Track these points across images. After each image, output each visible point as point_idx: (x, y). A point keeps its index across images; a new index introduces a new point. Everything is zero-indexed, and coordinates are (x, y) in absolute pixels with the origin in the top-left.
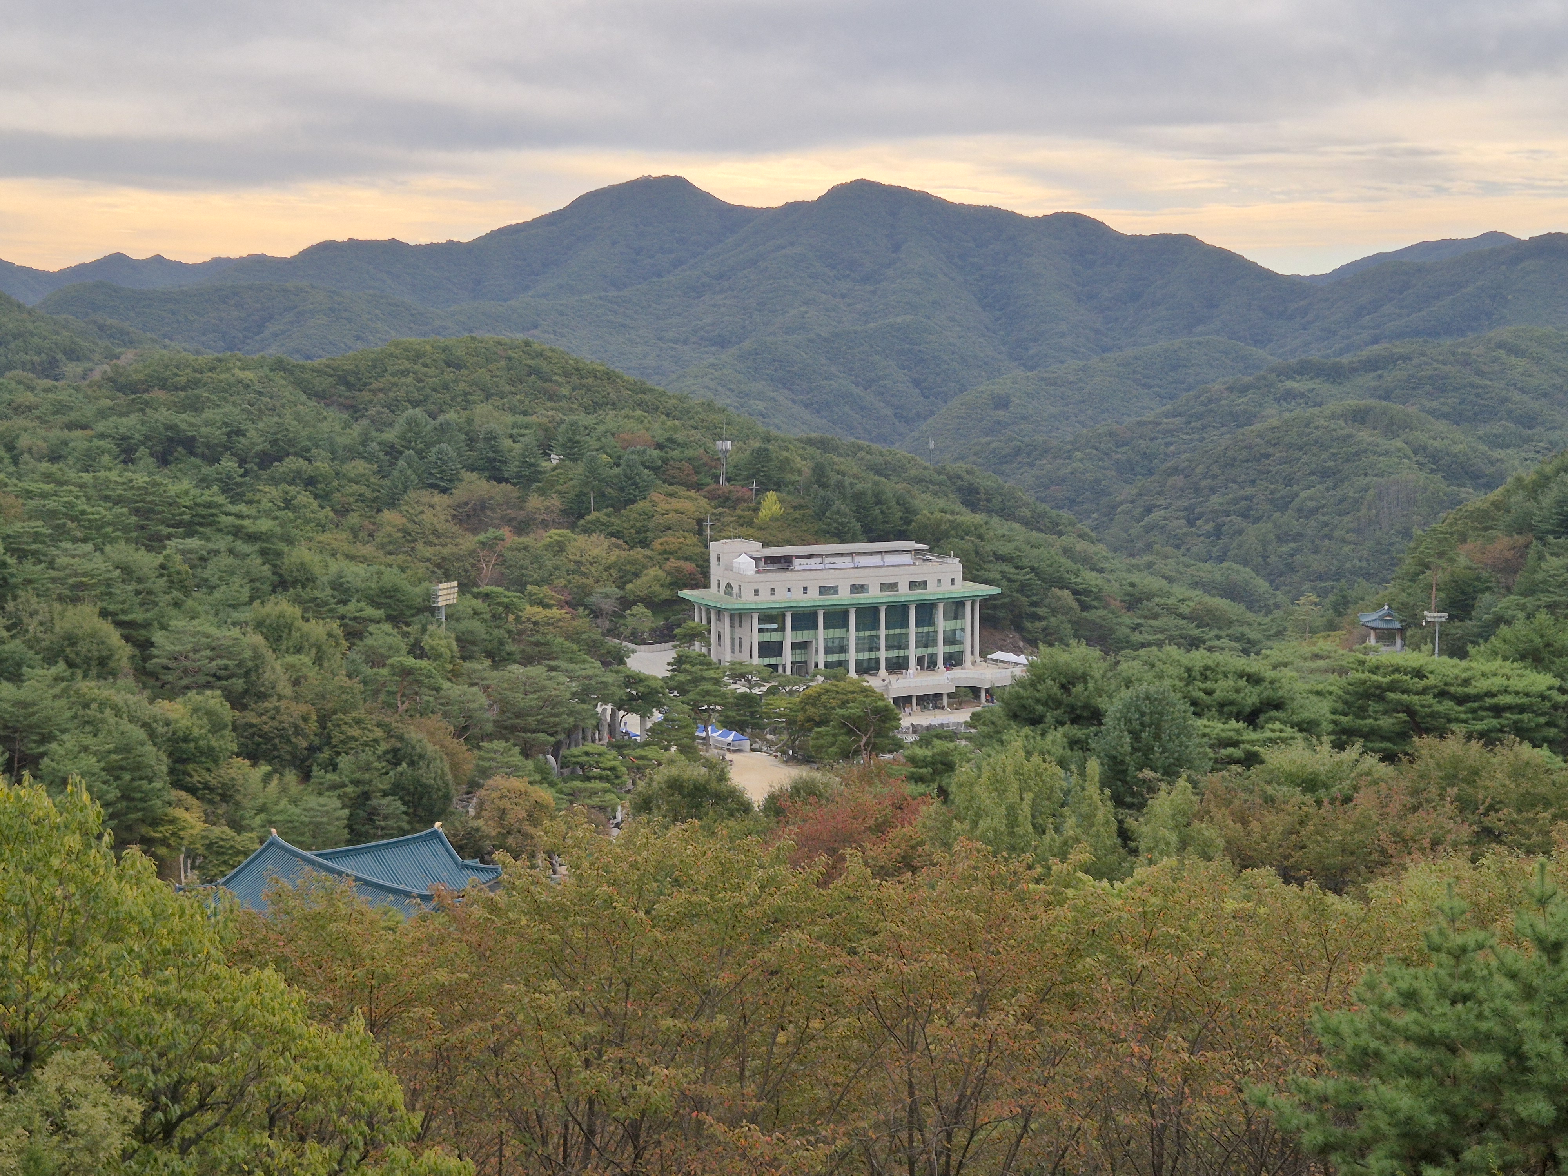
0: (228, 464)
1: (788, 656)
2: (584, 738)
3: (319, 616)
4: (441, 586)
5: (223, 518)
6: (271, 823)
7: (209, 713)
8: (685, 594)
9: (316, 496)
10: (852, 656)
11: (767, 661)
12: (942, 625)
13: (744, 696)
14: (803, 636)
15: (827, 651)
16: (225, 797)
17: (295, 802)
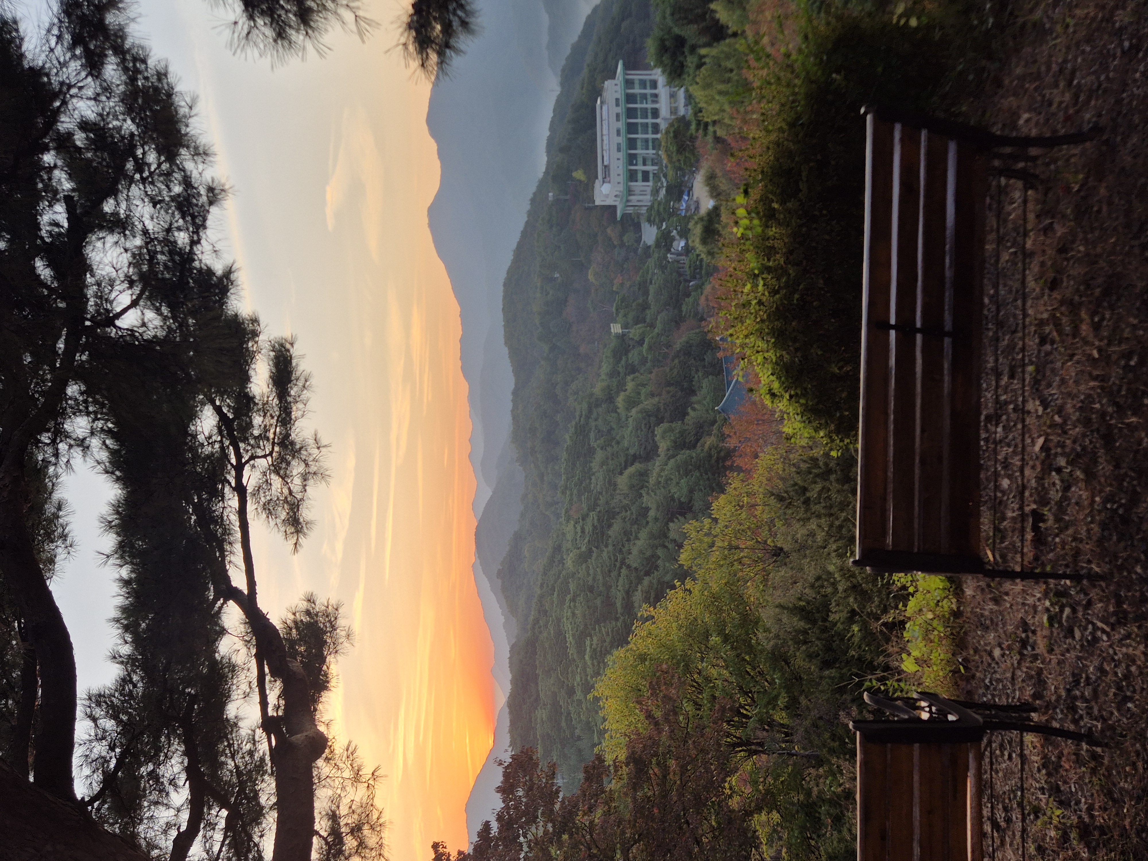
1: (649, 168)
4: (612, 330)
8: (619, 219)
10: (650, 136)
11: (651, 178)
12: (637, 90)
13: (667, 191)
14: (640, 160)
15: (647, 149)
17: (705, 398)
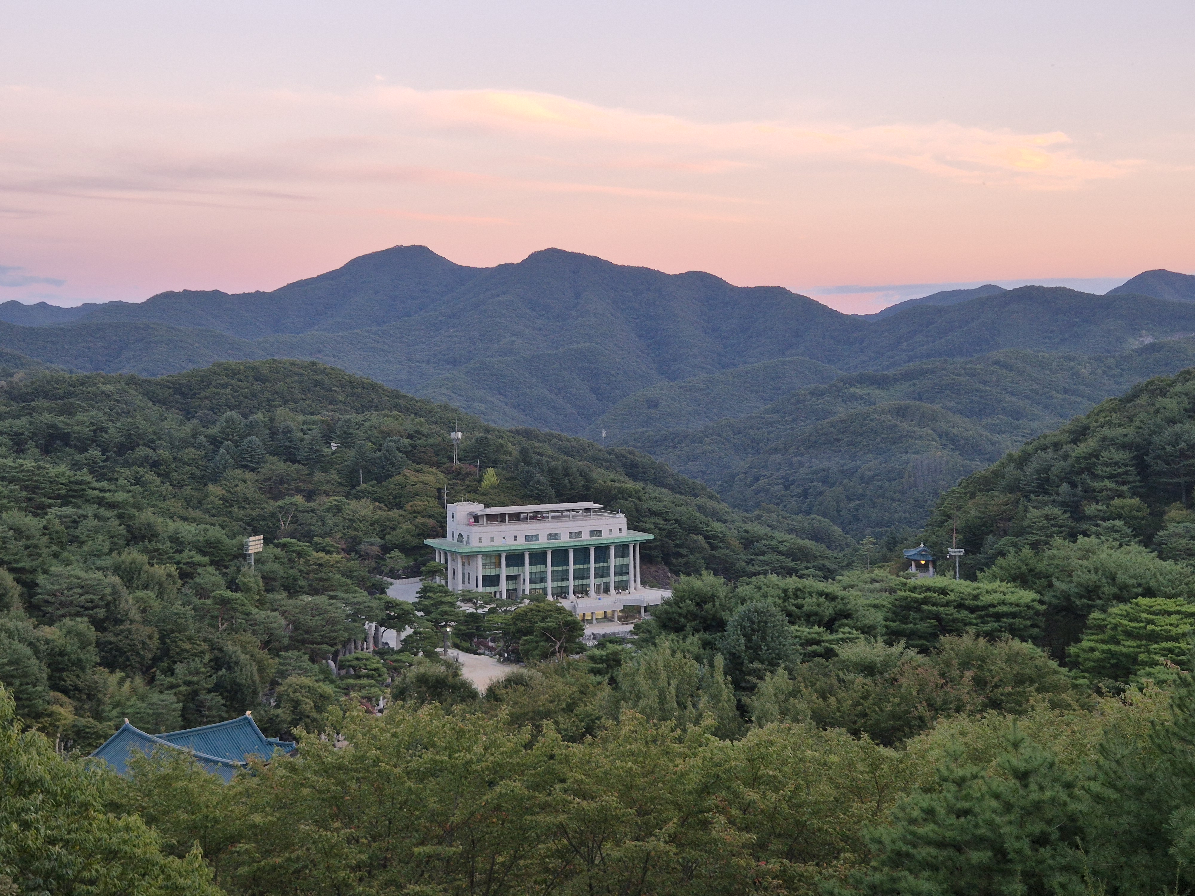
0: (95, 453)
1: (503, 585)
2: (356, 648)
3: (161, 562)
4: (251, 539)
5: (90, 492)
6: (124, 714)
7: (79, 634)
8: (429, 542)
9: (159, 475)
10: (549, 585)
11: (488, 589)
12: (613, 562)
13: (472, 615)
14: (514, 571)
15: (531, 581)
16: (90, 697)
17: (142, 698)
